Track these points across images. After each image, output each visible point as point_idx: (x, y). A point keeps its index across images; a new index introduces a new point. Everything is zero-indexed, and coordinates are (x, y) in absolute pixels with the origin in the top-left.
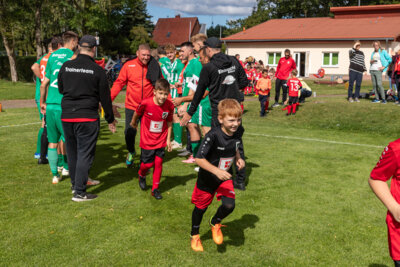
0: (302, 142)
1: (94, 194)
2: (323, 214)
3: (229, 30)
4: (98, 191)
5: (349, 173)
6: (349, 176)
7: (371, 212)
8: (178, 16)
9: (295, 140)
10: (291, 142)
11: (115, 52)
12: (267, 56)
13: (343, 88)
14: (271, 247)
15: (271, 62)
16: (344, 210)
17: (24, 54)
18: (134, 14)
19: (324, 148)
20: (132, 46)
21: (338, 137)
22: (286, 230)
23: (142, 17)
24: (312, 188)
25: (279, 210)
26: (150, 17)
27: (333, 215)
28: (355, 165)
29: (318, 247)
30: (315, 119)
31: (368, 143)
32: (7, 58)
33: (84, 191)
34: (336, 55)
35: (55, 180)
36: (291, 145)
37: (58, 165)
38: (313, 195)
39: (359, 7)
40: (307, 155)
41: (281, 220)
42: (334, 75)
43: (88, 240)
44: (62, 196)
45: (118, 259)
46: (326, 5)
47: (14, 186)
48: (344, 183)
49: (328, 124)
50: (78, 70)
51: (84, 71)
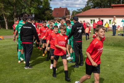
2: (106, 74)
3: (78, 12)
6: (116, 62)
7: (122, 73)
8: (60, 7)
12: (90, 21)
15: (91, 23)
16: (113, 72)
17: (10, 20)
19: (108, 52)
20: (45, 17)
21: (113, 48)
23: (49, 8)
24: (103, 65)
26: (51, 8)
27: (109, 74)
28: (118, 58)
30: (106, 42)
31: (123, 51)
32: (5, 21)
38: (103, 67)
39: (121, 4)
43: (32, 81)
46: (110, 4)
47: (8, 64)
48: (113, 64)
49: (110, 44)
50: (27, 27)
51: (28, 27)
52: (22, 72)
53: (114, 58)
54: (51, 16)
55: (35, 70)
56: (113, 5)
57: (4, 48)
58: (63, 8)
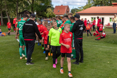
0: (101, 47)
2: (106, 70)
3: (79, 10)
5: (115, 58)
8: (62, 5)
9: (99, 47)
10: (97, 47)
11: (41, 17)
12: (91, 19)
16: (113, 70)
17: (12, 17)
19: (108, 50)
20: (47, 15)
21: (113, 46)
23: (50, 5)
25: (93, 69)
26: (53, 5)
27: (109, 71)
30: (106, 40)
32: (7, 19)
36: (98, 48)
38: (103, 64)
40: (103, 52)
41: (93, 72)
43: (33, 77)
46: (111, 2)
47: (10, 60)
48: (114, 61)
49: (110, 42)
50: (28, 24)
51: (30, 25)
52: (24, 68)
53: (115, 55)
54: (52, 13)
55: (36, 66)
56: (114, 3)
57: (6, 45)
58: (64, 6)
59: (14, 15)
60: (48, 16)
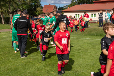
0: (86, 39)
1: (27, 56)
2: (92, 60)
3: (64, 8)
4: (28, 55)
8: (50, 4)
11: (32, 15)
12: (75, 15)
13: (97, 24)
14: (77, 69)
17: (6, 16)
18: (37, 4)
19: (92, 41)
20: (37, 13)
21: (96, 38)
22: (82, 64)
23: (39, 5)
24: (89, 52)
25: (80, 59)
26: (41, 5)
27: (95, 60)
29: (91, 69)
32: (1, 18)
33: (24, 55)
34: (95, 14)
35: (16, 52)
36: (83, 40)
37: (16, 47)
38: (89, 54)
40: (87, 43)
41: (80, 62)
42: (94, 20)
43: (25, 69)
44: (17, 56)
45: (34, 74)
47: (4, 54)
48: (98, 51)
49: (93, 34)
52: (16, 61)
54: (41, 12)
55: (28, 58)
56: (95, 1)
58: (52, 5)
59: (8, 15)
60: (38, 15)
